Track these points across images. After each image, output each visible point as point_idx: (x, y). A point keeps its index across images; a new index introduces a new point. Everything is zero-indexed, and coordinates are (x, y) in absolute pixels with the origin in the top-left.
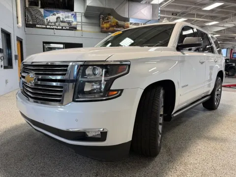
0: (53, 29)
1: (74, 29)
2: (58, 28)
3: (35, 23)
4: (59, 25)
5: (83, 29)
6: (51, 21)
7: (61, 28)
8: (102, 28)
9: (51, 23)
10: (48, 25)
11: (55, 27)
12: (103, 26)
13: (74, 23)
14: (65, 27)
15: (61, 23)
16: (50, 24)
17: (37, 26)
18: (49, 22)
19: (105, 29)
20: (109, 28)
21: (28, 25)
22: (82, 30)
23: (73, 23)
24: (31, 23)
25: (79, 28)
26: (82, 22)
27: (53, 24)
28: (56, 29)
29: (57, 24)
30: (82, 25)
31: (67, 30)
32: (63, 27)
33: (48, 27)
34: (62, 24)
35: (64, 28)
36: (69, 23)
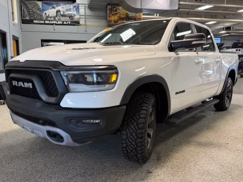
0: (53, 24)
1: (77, 23)
2: (59, 23)
3: (33, 18)
4: (59, 19)
5: (87, 23)
7: (61, 23)
8: (110, 21)
9: (51, 17)
10: (47, 20)
11: (54, 22)
12: (110, 19)
13: (77, 17)
14: (66, 22)
15: (61, 17)
16: (49, 19)
17: (35, 21)
18: (48, 17)
19: (113, 22)
20: (118, 21)
21: (24, 21)
22: (85, 25)
23: (75, 17)
24: (28, 18)
25: (82, 22)
26: (85, 15)
27: (52, 19)
28: (56, 24)
29: (57, 18)
30: (85, 18)
31: (68, 25)
32: (63, 22)
33: (47, 22)
34: (63, 19)
35: (65, 23)
36: (71, 17)
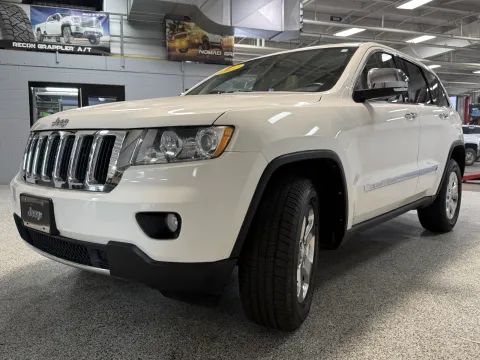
0: (54, 51)
1: (104, 51)
2: (66, 49)
3: (11, 38)
4: (68, 42)
5: (125, 52)
6: (49, 33)
7: (72, 49)
8: (169, 50)
9: (49, 37)
10: (41, 42)
11: (57, 47)
12: (172, 45)
13: (104, 39)
14: (83, 48)
15: (71, 38)
16: (46, 40)
17: (15, 44)
18: (43, 36)
19: (178, 52)
20: (187, 50)
22: (122, 55)
23: (102, 39)
24: (0, 37)
25: (115, 49)
26: (121, 36)
27: (53, 40)
28: (61, 52)
29: (63, 40)
30: (122, 42)
31: (87, 53)
32: (77, 47)
33: (41, 46)
34: (75, 41)
35: (80, 49)
36: (92, 38)
